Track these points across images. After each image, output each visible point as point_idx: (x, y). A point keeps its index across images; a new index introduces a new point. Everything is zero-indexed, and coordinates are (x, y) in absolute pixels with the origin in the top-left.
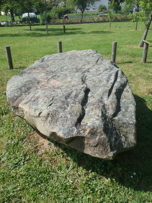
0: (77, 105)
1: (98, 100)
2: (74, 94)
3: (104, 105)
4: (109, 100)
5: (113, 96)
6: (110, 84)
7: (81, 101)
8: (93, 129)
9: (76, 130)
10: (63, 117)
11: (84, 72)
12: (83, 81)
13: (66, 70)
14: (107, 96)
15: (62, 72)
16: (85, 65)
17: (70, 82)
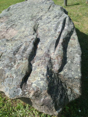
0: (24, 62)
1: (45, 53)
2: (23, 47)
3: (51, 59)
4: (56, 53)
5: (60, 47)
6: (57, 34)
7: (28, 56)
8: (37, 92)
9: (21, 91)
10: (9, 76)
11: (38, 20)
12: (35, 30)
13: (23, 18)
14: (54, 49)
15: (20, 21)
16: (39, 12)
17: (24, 32)
